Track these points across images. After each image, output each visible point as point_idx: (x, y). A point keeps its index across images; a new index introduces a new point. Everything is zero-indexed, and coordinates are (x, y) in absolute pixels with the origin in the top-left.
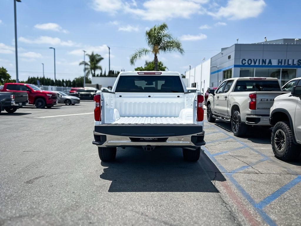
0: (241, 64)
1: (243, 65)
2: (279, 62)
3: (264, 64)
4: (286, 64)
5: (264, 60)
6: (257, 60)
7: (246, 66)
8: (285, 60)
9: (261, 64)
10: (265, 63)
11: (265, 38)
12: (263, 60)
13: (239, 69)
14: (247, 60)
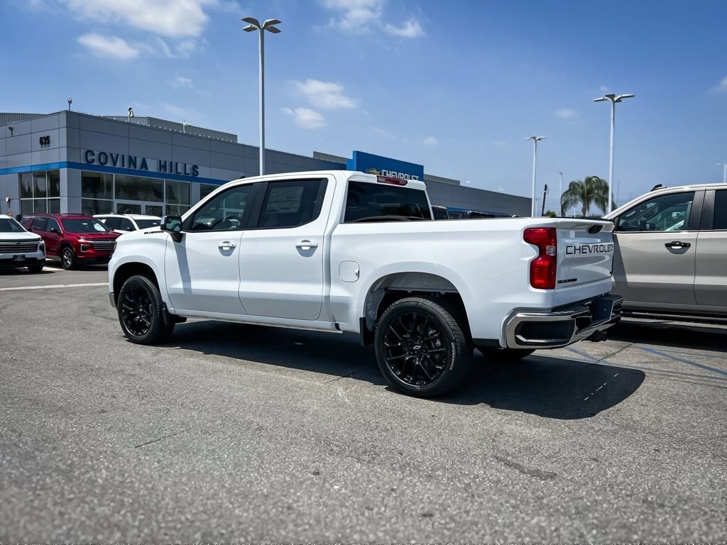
0: (83, 162)
1: (89, 164)
2: (161, 166)
3: (132, 168)
4: (174, 173)
5: (133, 158)
6: (118, 155)
7: (96, 168)
8: (171, 163)
9: (125, 167)
10: (135, 166)
11: (130, 109)
12: (130, 157)
13: (78, 173)
14: (97, 153)
